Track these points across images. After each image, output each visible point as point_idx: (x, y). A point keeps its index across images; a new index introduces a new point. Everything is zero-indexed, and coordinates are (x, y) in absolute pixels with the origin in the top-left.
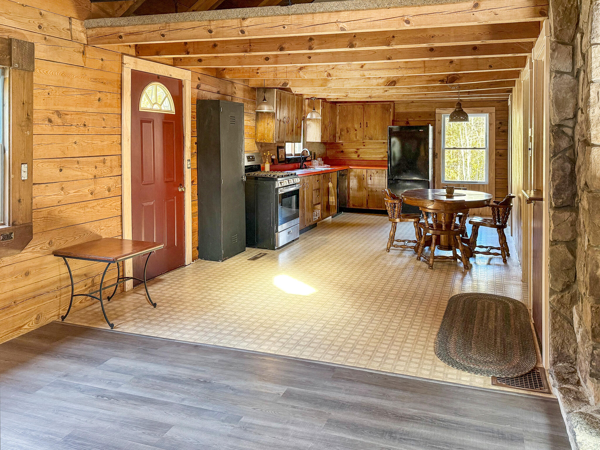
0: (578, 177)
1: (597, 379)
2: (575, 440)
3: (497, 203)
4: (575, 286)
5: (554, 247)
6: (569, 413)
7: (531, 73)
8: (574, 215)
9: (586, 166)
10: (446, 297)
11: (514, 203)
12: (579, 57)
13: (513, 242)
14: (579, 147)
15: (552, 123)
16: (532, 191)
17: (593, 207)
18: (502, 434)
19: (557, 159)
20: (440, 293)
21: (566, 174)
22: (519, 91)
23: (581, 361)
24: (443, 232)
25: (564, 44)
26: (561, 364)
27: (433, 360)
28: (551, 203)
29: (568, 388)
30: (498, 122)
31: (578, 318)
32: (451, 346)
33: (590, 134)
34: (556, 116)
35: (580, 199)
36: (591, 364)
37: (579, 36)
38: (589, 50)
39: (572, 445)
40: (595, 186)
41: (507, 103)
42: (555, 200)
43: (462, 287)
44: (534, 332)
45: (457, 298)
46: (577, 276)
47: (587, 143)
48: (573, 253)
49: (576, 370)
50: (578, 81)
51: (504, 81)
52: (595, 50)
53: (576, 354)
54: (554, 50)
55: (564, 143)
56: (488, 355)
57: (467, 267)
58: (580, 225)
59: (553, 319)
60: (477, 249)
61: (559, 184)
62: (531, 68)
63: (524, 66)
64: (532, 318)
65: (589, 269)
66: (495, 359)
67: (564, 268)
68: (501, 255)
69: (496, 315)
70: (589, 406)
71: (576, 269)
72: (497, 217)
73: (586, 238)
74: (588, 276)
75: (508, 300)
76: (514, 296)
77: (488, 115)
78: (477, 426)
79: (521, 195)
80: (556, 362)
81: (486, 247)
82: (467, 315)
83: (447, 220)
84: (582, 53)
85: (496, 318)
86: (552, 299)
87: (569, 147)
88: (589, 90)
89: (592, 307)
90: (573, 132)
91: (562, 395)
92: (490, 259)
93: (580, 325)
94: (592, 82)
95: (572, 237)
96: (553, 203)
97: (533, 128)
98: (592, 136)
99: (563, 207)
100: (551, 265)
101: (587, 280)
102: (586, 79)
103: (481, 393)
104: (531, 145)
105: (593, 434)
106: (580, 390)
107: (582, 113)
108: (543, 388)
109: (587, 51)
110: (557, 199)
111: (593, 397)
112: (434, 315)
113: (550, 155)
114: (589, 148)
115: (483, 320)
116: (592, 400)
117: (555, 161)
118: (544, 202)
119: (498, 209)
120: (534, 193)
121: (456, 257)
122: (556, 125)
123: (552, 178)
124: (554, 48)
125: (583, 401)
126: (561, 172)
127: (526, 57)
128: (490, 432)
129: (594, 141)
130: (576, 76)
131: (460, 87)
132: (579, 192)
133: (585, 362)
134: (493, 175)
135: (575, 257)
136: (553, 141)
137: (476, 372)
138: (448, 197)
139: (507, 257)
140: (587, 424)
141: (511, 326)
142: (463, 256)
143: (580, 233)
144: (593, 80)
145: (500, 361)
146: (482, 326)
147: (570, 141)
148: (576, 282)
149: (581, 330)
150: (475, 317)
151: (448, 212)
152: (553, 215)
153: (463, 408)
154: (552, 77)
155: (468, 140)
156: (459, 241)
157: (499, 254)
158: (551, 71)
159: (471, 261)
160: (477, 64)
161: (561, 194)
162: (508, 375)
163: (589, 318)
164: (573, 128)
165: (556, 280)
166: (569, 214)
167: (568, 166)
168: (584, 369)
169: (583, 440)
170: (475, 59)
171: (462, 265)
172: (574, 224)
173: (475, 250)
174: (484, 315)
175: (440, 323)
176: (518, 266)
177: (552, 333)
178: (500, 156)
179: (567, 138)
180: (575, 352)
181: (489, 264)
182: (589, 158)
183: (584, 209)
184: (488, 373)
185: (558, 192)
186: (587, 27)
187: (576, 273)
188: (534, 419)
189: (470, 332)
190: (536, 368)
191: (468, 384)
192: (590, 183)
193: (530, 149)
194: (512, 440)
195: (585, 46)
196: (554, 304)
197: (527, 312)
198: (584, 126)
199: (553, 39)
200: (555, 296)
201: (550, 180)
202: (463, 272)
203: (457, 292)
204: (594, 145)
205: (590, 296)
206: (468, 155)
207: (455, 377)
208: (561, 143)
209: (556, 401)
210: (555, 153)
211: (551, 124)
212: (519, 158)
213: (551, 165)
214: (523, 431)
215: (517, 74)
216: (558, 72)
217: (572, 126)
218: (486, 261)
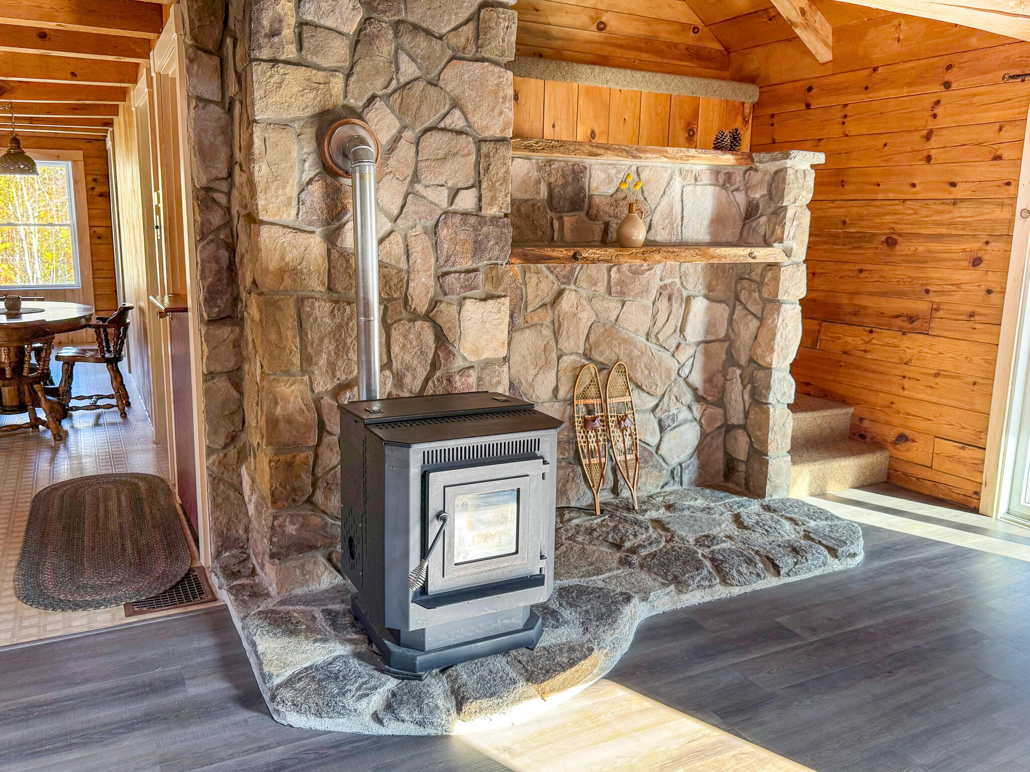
0: (240, 272)
1: (279, 559)
2: (256, 652)
3: (104, 320)
4: (243, 435)
5: (209, 383)
6: (244, 618)
7: (151, 95)
8: (237, 329)
9: (252, 254)
10: (27, 496)
11: (132, 318)
12: (232, 78)
13: (133, 382)
14: (240, 226)
15: (196, 184)
16: (166, 296)
17: (266, 317)
18: (149, 686)
19: (208, 244)
20: (13, 493)
21: (222, 268)
22: (128, 125)
23: (255, 541)
24: (7, 382)
25: (206, 51)
26: (227, 554)
27: (15, 611)
28: (201, 315)
29: (240, 585)
30: (90, 178)
31: (250, 481)
32: (47, 576)
33: (257, 205)
34: (202, 174)
35: (246, 306)
36: (271, 541)
37: (229, 41)
38: (248, 69)
39: (251, 661)
40: (267, 286)
41: (105, 144)
42: (208, 309)
43: (52, 473)
44: (183, 517)
45: (47, 493)
46: (246, 421)
47: (252, 219)
48: (238, 387)
49: (249, 555)
50: (232, 118)
51: (99, 105)
52: (257, 70)
53: (248, 534)
54: (191, 61)
55: (216, 219)
56: (115, 573)
57: (59, 436)
58: (247, 346)
59: (213, 490)
60: (73, 403)
61: (212, 284)
62: (150, 85)
63: (135, 81)
64: (178, 497)
65: (265, 408)
66: (127, 576)
67: (227, 412)
68: (117, 406)
69: (120, 505)
70: (270, 599)
71: (243, 410)
72: (104, 344)
73: (258, 364)
74: (264, 418)
75: (136, 477)
76: (146, 469)
77: (70, 163)
78: (108, 690)
79: (144, 304)
80: (221, 552)
81: (90, 397)
82: (69, 518)
83: (13, 359)
84: (236, 71)
85: (119, 512)
86: (211, 461)
87: (225, 224)
88: (252, 135)
89: (270, 461)
90: (229, 201)
91: (232, 598)
92: (98, 416)
93: (253, 490)
94: (256, 121)
95: (237, 362)
96: (205, 315)
97: (160, 191)
98: (260, 207)
99: (221, 319)
100: (207, 410)
101: (263, 424)
102: (245, 116)
103: (109, 636)
104: (159, 220)
105: (278, 635)
106: (257, 581)
107: (242, 170)
108: (205, 595)
109: (245, 69)
110: (211, 307)
111: (274, 586)
112: (7, 533)
113: (195, 239)
114: (257, 226)
115: (98, 519)
116: (273, 590)
117: (203, 248)
118: (190, 314)
119: (105, 331)
120: (170, 301)
121: (35, 422)
122: (202, 188)
123: (201, 275)
124: (192, 56)
125: (261, 595)
126: (214, 266)
127: (137, 65)
128: (131, 690)
129: (263, 216)
130: (229, 109)
131: (13, 108)
132: (244, 295)
133: (262, 540)
134: (89, 272)
135: (241, 393)
136: (199, 214)
137: (97, 605)
138: (10, 316)
139: (126, 408)
140: (270, 624)
141: (145, 518)
142: (51, 419)
143: (248, 357)
144: (257, 118)
145: (134, 577)
146: (98, 528)
147: (225, 214)
148: (244, 430)
149: (254, 498)
150: (84, 518)
151: (15, 344)
152: (206, 333)
153: (79, 670)
154: (192, 107)
155: (30, 209)
156: (40, 394)
157: (113, 406)
158: (188, 95)
159: (65, 425)
160: (45, 66)
161: (217, 299)
162: (150, 593)
163: (267, 478)
164: (229, 194)
165: (216, 432)
166: (229, 329)
167: (224, 255)
168: (260, 551)
169: (266, 648)
170: (41, 55)
171: (49, 435)
172: (238, 345)
173: (70, 405)
174: (98, 512)
175: (20, 545)
176: (146, 420)
177: (212, 512)
178: (99, 238)
179: (220, 209)
180: (247, 530)
181: (97, 424)
182: (258, 242)
183: (252, 320)
184: (117, 601)
185: (211, 296)
186: (243, 29)
187: (244, 418)
188: (196, 645)
189: (78, 545)
190: (191, 570)
191: (86, 629)
192: (260, 282)
193: (157, 227)
194: (166, 688)
195: (241, 60)
196: (215, 469)
197: (169, 489)
198: (246, 191)
199: (189, 41)
200: (215, 456)
201: (199, 278)
202: (51, 447)
203: (44, 483)
204: (262, 223)
205: (267, 446)
206: (33, 236)
207: (60, 626)
208: (211, 218)
209: (225, 608)
210: (203, 233)
211: (194, 186)
212: (135, 243)
213: (198, 254)
214: (182, 668)
215: (123, 94)
216: (199, 99)
217: (226, 190)
218: (92, 421)
